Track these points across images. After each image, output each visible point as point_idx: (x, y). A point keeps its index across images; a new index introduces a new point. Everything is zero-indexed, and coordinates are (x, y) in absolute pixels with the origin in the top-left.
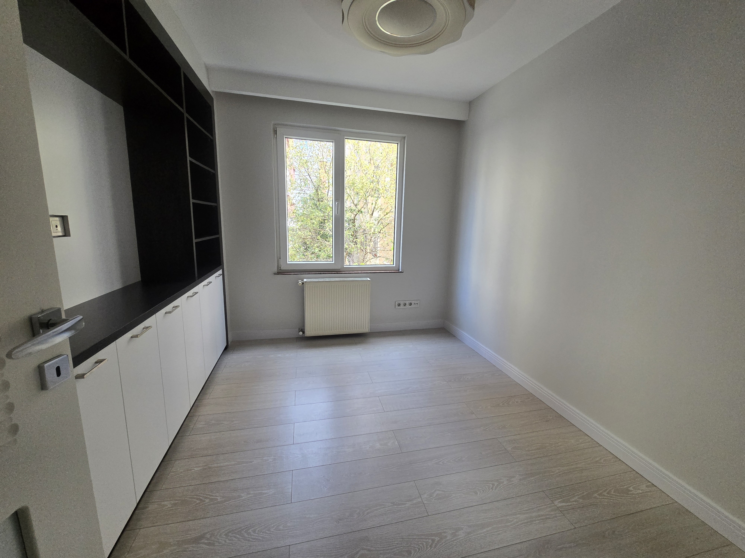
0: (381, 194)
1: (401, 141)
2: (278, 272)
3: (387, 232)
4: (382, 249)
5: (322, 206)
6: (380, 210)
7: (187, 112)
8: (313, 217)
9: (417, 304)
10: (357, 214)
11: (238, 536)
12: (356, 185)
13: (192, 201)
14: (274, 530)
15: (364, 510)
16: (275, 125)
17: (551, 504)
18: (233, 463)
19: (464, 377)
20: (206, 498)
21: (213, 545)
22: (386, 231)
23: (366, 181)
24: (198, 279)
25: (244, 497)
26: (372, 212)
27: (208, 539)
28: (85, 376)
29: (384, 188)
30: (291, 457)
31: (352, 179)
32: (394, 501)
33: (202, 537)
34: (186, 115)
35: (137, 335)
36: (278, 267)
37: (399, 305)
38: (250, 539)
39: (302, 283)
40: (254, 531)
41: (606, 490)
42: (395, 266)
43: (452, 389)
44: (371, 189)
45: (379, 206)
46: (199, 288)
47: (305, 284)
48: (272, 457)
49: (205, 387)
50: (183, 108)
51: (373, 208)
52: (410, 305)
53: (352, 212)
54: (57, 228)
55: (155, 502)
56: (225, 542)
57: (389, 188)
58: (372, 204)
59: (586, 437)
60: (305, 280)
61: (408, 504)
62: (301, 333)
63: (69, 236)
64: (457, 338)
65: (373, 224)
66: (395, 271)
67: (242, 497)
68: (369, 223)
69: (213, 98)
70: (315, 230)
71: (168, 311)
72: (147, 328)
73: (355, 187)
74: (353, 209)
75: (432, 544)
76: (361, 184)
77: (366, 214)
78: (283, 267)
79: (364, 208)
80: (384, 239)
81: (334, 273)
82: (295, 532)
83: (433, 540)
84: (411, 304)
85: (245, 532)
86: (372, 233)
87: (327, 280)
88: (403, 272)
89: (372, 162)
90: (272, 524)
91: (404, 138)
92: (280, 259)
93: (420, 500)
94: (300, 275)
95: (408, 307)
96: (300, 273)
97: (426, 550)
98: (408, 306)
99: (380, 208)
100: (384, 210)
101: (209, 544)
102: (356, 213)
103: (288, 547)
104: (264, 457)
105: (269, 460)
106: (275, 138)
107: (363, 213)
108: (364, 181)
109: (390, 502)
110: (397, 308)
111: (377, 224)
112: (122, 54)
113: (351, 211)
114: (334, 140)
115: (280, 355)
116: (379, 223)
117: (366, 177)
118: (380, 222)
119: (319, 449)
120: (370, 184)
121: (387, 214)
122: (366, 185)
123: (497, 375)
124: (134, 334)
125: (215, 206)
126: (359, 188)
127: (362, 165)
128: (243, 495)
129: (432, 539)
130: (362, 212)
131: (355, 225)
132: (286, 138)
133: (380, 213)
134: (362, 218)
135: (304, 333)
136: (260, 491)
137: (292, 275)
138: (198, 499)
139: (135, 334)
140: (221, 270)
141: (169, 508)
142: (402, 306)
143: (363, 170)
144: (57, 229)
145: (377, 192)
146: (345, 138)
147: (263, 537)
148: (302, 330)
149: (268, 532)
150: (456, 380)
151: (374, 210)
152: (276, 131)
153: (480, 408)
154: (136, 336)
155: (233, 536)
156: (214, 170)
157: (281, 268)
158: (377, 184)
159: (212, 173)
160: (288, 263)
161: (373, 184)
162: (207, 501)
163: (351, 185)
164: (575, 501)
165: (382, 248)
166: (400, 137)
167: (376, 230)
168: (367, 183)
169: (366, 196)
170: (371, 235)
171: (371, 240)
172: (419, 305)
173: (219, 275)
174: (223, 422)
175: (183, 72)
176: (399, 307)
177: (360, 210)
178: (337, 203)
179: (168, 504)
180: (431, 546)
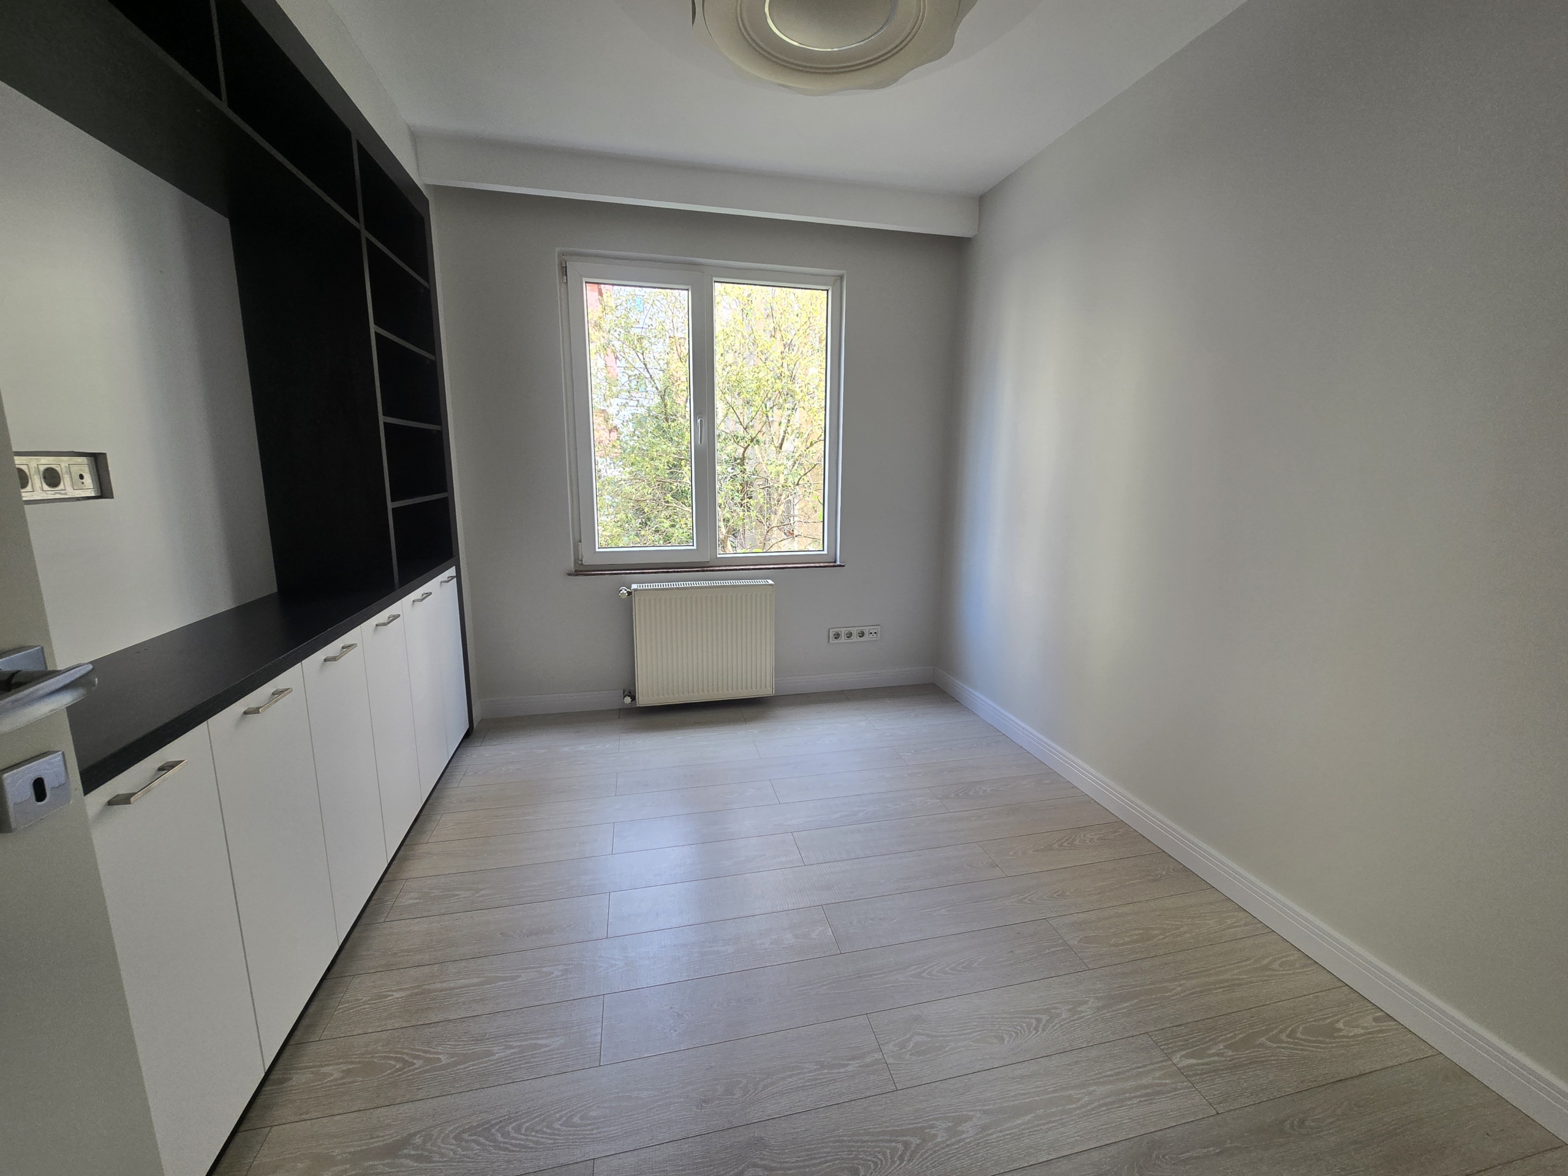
0: (799, 402)
1: (835, 285)
2: (576, 571)
3: (812, 483)
4: (802, 520)
5: (674, 431)
6: (798, 438)
7: (367, 228)
8: (655, 453)
9: (875, 633)
10: (749, 445)
11: (482, 1140)
12: (744, 385)
13: (382, 419)
14: (561, 1125)
15: (757, 1079)
16: (563, 255)
17: (1165, 1061)
18: (476, 980)
19: (977, 789)
20: (418, 1057)
21: (428, 1159)
22: (811, 480)
23: (765, 377)
24: (400, 587)
25: (497, 1055)
26: (780, 442)
27: (416, 1148)
28: (132, 799)
29: (805, 390)
30: (601, 967)
31: (735, 373)
32: (823, 1059)
33: (406, 1142)
34: (365, 234)
35: (257, 708)
36: (578, 560)
37: (837, 636)
38: (509, 1146)
39: (628, 592)
40: (518, 1130)
41: (1286, 1028)
42: (826, 553)
43: (950, 814)
44: (777, 392)
45: (794, 428)
46: (403, 606)
47: (633, 595)
48: (561, 967)
49: (421, 818)
50: (357, 219)
51: (782, 434)
52: (860, 637)
53: (738, 442)
54: (82, 481)
55: (306, 1068)
56: (455, 1152)
57: (815, 390)
58: (780, 424)
59: (1241, 914)
60: (634, 586)
61: (853, 1066)
62: (628, 700)
63: (111, 496)
64: (963, 705)
65: (783, 467)
66: (826, 564)
67: (493, 1054)
68: (774, 465)
69: (427, 199)
70: (660, 481)
71: (331, 655)
72: (279, 693)
73: (743, 390)
74: (739, 435)
75: (904, 1153)
76: (756, 381)
77: (767, 446)
78: (588, 560)
79: (762, 433)
80: (807, 498)
81: (697, 571)
82: (607, 1129)
83: (906, 1145)
84: (862, 634)
85: (497, 1130)
86: (780, 486)
87: (681, 584)
88: (843, 566)
89: (778, 335)
90: (556, 1113)
91: (841, 277)
92: (581, 542)
93: (878, 1056)
94: (623, 575)
95: (858, 640)
96: (623, 572)
97: (891, 1166)
98: (855, 638)
99: (796, 431)
100: (806, 436)
101: (418, 1158)
102: (746, 445)
103: (590, 1163)
104: (544, 967)
105: (553, 973)
106: (564, 285)
107: (762, 444)
108: (761, 375)
109: (814, 1062)
110: (834, 642)
111: (791, 467)
112: (211, 97)
113: (736, 439)
114: (689, 285)
115: (582, 748)
116: (796, 465)
117: (766, 367)
118: (797, 462)
119: (661, 948)
120: (774, 381)
121: (812, 445)
122: (766, 383)
123: (1048, 781)
124: (251, 706)
125: (437, 430)
126: (751, 390)
127: (758, 342)
128: (495, 1049)
129: (904, 1141)
130: (759, 442)
131: (745, 470)
132: (586, 282)
133: (797, 442)
134: (759, 454)
135: (633, 698)
136: (533, 1042)
137: (606, 576)
138: (396, 1059)
139: (253, 705)
140: (454, 567)
141: (337, 1080)
142: (843, 637)
143: (760, 353)
144: (83, 483)
145: (790, 399)
146: (715, 282)
147: (537, 1143)
148: (630, 693)
149: (548, 1131)
150: (961, 795)
151: (784, 436)
152: (566, 267)
153: (1011, 853)
154: (256, 711)
155: (472, 1140)
156: (434, 354)
157: (583, 562)
158: (789, 382)
159: (430, 360)
160: (597, 550)
161: (782, 382)
162: (418, 1063)
163: (735, 384)
164: (1218, 1055)
165: (802, 518)
166: (833, 276)
167: (791, 479)
168: (768, 380)
169: (766, 407)
170: (779, 491)
171: (779, 501)
172: (879, 635)
173: (448, 578)
174: (458, 893)
175: (357, 141)
176: (837, 641)
177: (755, 438)
178: (699, 421)
179: (334, 1071)
180: (901, 1158)
